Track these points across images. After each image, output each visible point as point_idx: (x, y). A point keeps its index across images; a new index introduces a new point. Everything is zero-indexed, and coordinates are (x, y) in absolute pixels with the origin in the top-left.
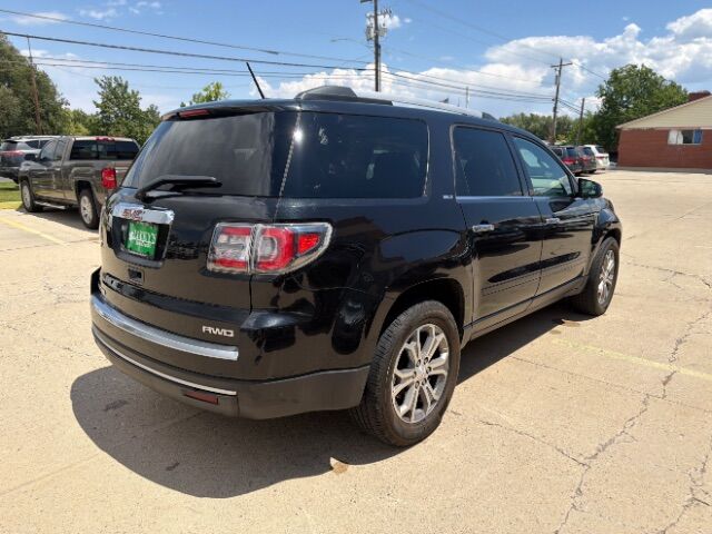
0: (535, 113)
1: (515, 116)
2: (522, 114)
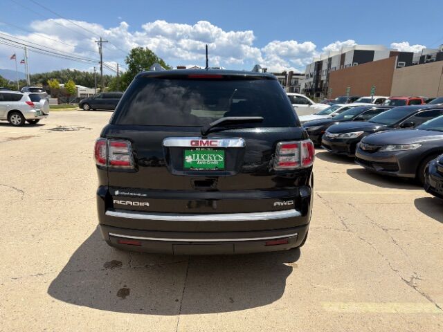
0: (77, 70)
1: (64, 71)
2: (68, 70)
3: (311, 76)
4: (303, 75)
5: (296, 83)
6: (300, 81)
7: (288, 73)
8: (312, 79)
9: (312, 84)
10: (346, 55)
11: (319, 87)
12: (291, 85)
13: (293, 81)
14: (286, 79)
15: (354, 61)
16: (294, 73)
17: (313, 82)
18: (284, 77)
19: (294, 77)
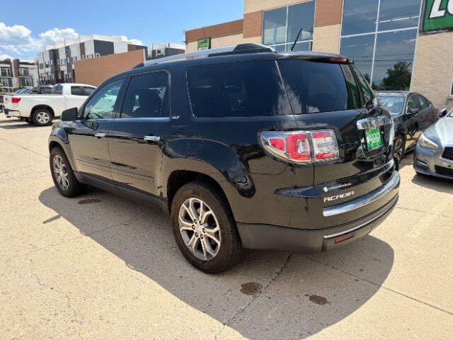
3: (47, 66)
4: (33, 64)
5: (26, 73)
6: (31, 72)
7: (12, 61)
8: (49, 70)
9: (50, 74)
10: (85, 44)
11: (60, 78)
12: (19, 75)
13: (22, 71)
14: (11, 68)
15: (96, 52)
16: (21, 61)
17: (52, 72)
18: (9, 66)
19: (21, 66)
